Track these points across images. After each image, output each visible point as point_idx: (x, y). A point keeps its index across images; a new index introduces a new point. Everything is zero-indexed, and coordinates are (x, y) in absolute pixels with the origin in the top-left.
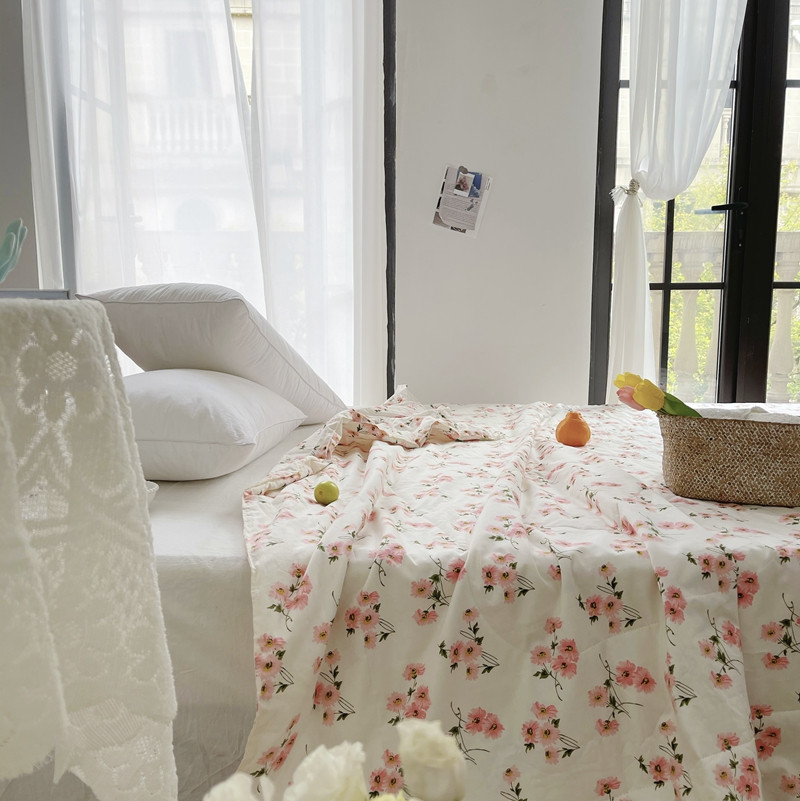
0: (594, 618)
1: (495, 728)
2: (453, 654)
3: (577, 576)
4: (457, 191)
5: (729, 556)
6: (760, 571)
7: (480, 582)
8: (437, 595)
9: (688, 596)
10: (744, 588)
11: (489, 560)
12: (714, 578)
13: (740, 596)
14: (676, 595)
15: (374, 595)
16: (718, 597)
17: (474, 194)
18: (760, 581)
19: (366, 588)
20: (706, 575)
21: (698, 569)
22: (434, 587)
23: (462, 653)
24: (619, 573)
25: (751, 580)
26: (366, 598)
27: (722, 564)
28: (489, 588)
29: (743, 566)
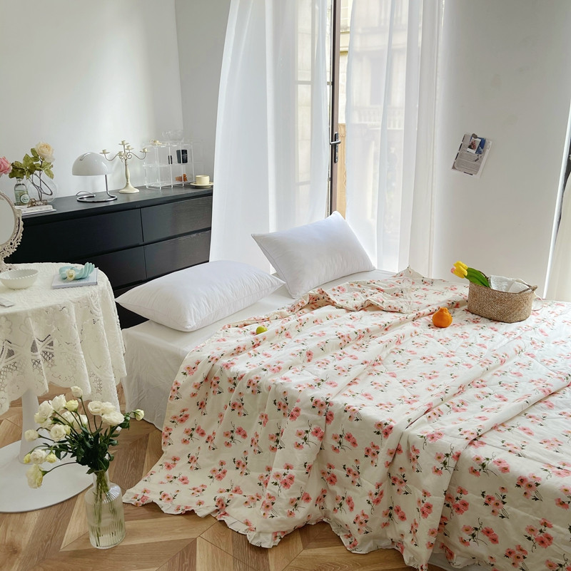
0: (279, 410)
1: (245, 436)
2: (234, 406)
3: (276, 392)
4: (469, 150)
5: (327, 403)
6: (335, 413)
7: (246, 384)
9: (302, 412)
10: (329, 417)
11: (252, 377)
12: (317, 409)
13: (327, 419)
14: (297, 410)
15: (218, 378)
16: (316, 417)
17: (479, 152)
18: (334, 416)
19: (216, 375)
20: (314, 407)
21: (312, 404)
22: (234, 380)
23: (237, 407)
24: (289, 395)
25: (331, 415)
26: (215, 378)
27: (322, 405)
28: (249, 387)
29: (330, 408)
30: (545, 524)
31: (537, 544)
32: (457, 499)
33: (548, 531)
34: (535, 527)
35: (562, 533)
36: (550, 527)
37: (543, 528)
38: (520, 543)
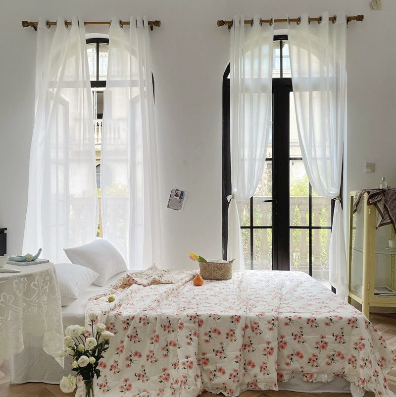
0: (165, 330)
2: (131, 337)
3: (161, 320)
5: (197, 315)
6: (204, 319)
7: (138, 321)
8: (128, 324)
9: (185, 324)
10: (200, 323)
11: (141, 315)
12: (193, 321)
13: (199, 325)
14: (182, 324)
15: (114, 323)
16: (193, 325)
17: (181, 198)
18: (204, 321)
19: (112, 322)
20: (191, 320)
21: (189, 318)
22: (128, 322)
23: (133, 338)
24: (171, 319)
25: (202, 321)
26: (111, 324)
27: (195, 317)
28: (140, 322)
29: (200, 318)
30: (323, 338)
31: (321, 349)
32: (281, 342)
33: (325, 340)
34: (318, 341)
35: (330, 338)
36: (325, 337)
37: (322, 340)
38: (314, 352)
